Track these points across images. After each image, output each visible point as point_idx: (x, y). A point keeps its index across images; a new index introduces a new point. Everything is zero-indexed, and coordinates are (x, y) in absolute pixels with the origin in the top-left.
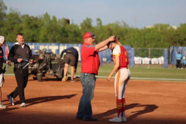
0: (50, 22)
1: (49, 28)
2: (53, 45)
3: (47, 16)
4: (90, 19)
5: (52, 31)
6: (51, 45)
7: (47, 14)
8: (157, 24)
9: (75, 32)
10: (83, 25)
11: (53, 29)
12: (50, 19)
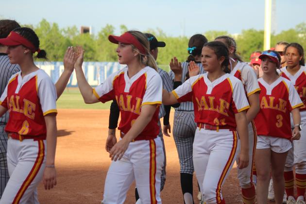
0: (51, 32)
1: (49, 41)
2: (46, 64)
3: (44, 23)
4: (111, 26)
5: (53, 44)
6: (43, 64)
7: (44, 21)
8: (210, 32)
9: (85, 45)
10: (102, 36)
11: (53, 41)
12: (49, 28)
